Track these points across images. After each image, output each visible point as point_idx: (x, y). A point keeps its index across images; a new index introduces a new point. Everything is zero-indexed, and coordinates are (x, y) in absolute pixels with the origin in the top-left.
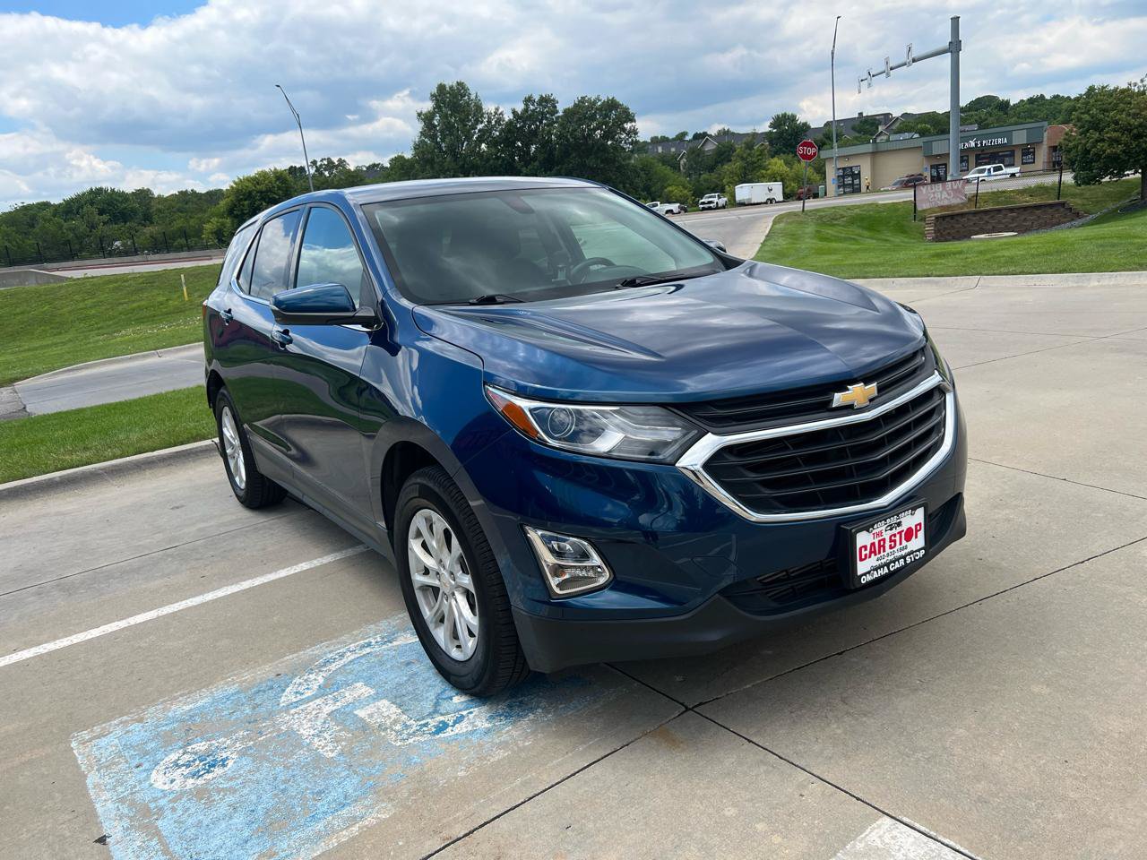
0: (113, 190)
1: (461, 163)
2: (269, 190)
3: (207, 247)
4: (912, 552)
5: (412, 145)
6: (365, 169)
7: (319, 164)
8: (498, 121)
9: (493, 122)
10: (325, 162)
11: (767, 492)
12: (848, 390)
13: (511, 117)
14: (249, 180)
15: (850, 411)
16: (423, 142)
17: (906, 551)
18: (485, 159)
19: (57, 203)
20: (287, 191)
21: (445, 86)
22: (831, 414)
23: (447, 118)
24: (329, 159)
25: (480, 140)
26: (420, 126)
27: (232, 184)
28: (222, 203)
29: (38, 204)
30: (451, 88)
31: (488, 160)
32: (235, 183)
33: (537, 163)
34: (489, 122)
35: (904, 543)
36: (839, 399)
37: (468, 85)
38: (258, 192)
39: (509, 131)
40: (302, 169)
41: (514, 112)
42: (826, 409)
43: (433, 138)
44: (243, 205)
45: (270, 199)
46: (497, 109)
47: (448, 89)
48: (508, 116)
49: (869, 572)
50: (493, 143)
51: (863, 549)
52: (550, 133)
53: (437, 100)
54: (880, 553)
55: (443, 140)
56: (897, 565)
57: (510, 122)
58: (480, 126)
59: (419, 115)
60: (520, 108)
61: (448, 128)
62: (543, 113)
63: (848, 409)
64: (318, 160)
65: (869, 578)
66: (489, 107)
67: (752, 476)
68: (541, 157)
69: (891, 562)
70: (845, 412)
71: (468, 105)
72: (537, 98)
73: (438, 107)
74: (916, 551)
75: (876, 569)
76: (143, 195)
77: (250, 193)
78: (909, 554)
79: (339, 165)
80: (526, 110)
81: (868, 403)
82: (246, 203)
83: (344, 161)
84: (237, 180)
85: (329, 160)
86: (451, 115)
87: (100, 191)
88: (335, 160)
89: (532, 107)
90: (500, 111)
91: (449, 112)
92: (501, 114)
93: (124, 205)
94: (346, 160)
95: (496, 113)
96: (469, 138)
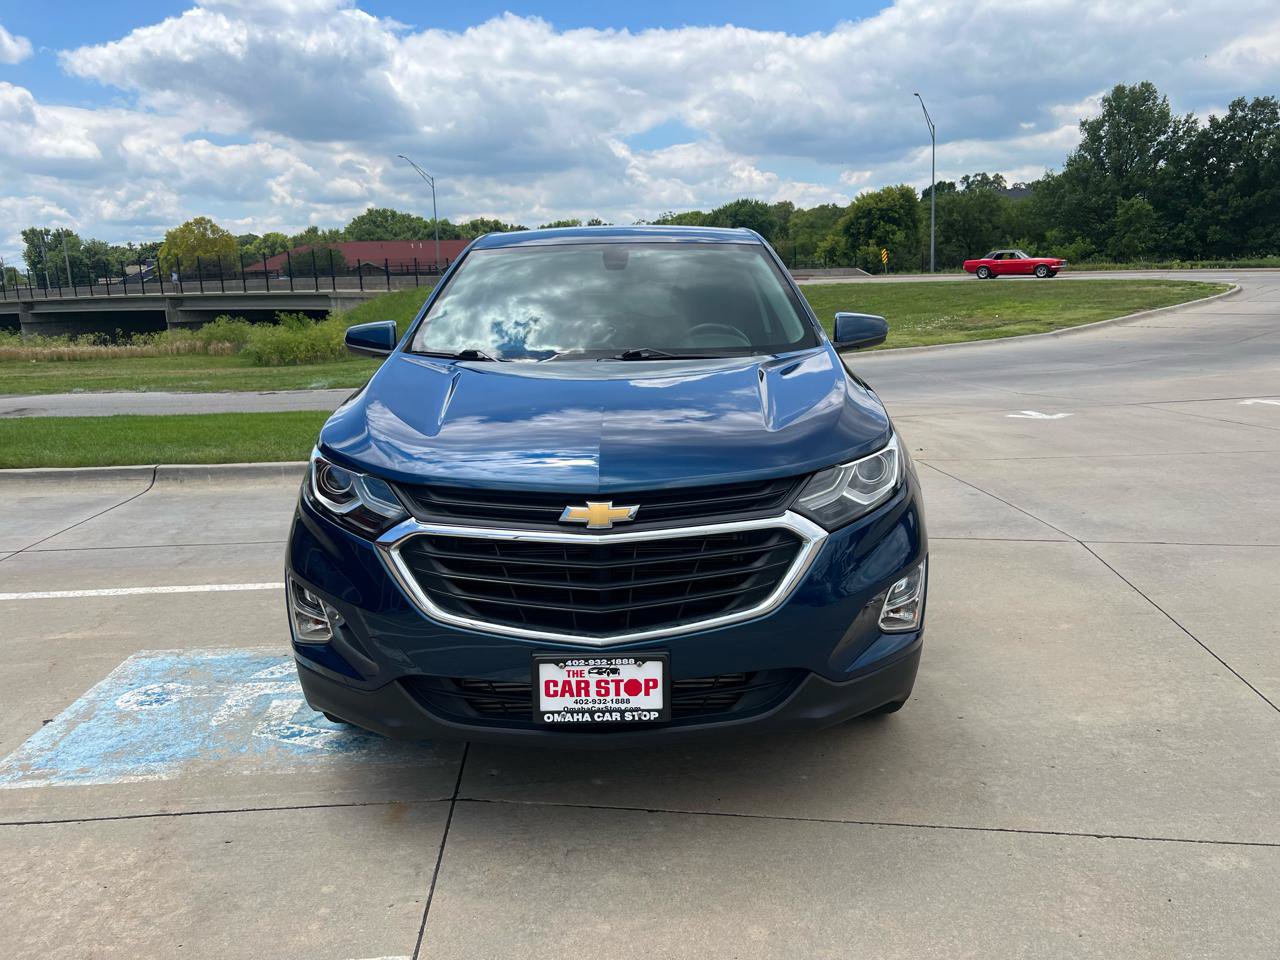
0: (757, 203)
1: (1125, 183)
2: (891, 209)
3: (814, 266)
4: (637, 710)
5: (1065, 161)
6: (1023, 187)
7: (971, 180)
8: (1188, 132)
9: (1181, 133)
10: (979, 178)
11: (457, 592)
12: (586, 506)
13: (1207, 125)
14: (870, 196)
15: (582, 529)
16: (1081, 157)
17: (629, 706)
18: (1158, 179)
19: (707, 213)
20: (910, 210)
21: (1124, 87)
22: (557, 527)
23: (1119, 128)
24: (984, 174)
25: (1158, 156)
26: (1081, 137)
27: (854, 200)
28: (841, 221)
29: (692, 213)
30: (1132, 90)
31: (1163, 180)
32: (857, 199)
33: (1231, 186)
34: (1175, 132)
35: (624, 695)
36: (573, 513)
37: (1156, 85)
38: (878, 210)
39: (1201, 144)
40: (952, 185)
41: (1213, 120)
42: (552, 520)
43: (1095, 153)
44: (860, 224)
45: (889, 217)
46: (1190, 116)
47: (1127, 92)
48: (1204, 124)
49: (559, 713)
50: (1176, 160)
51: (552, 684)
52: (1259, 148)
53: (1111, 106)
54: (579, 695)
55: (1107, 154)
56: (607, 717)
57: (1205, 132)
58: (1162, 138)
59: (1083, 124)
60: (1221, 115)
61: (1118, 139)
62: (1254, 121)
63: (580, 527)
64: (972, 175)
65: (557, 718)
66: (1178, 113)
67: (445, 573)
68: (1239, 179)
69: (599, 711)
70: (575, 529)
71: (1151, 111)
72: (1250, 101)
73: (1109, 114)
74: (645, 710)
75: (572, 712)
76: (785, 207)
77: (870, 210)
78: (631, 710)
79: (994, 182)
80: (1230, 118)
81: (611, 526)
82: (863, 221)
83: (1001, 177)
84: (859, 196)
85: (984, 176)
86: (1125, 124)
87: (745, 202)
88: (991, 176)
89: (1240, 114)
90: (1193, 119)
91: (1124, 121)
92: (1195, 122)
93: (764, 218)
94: (1004, 176)
95: (1186, 121)
96: (1142, 151)
